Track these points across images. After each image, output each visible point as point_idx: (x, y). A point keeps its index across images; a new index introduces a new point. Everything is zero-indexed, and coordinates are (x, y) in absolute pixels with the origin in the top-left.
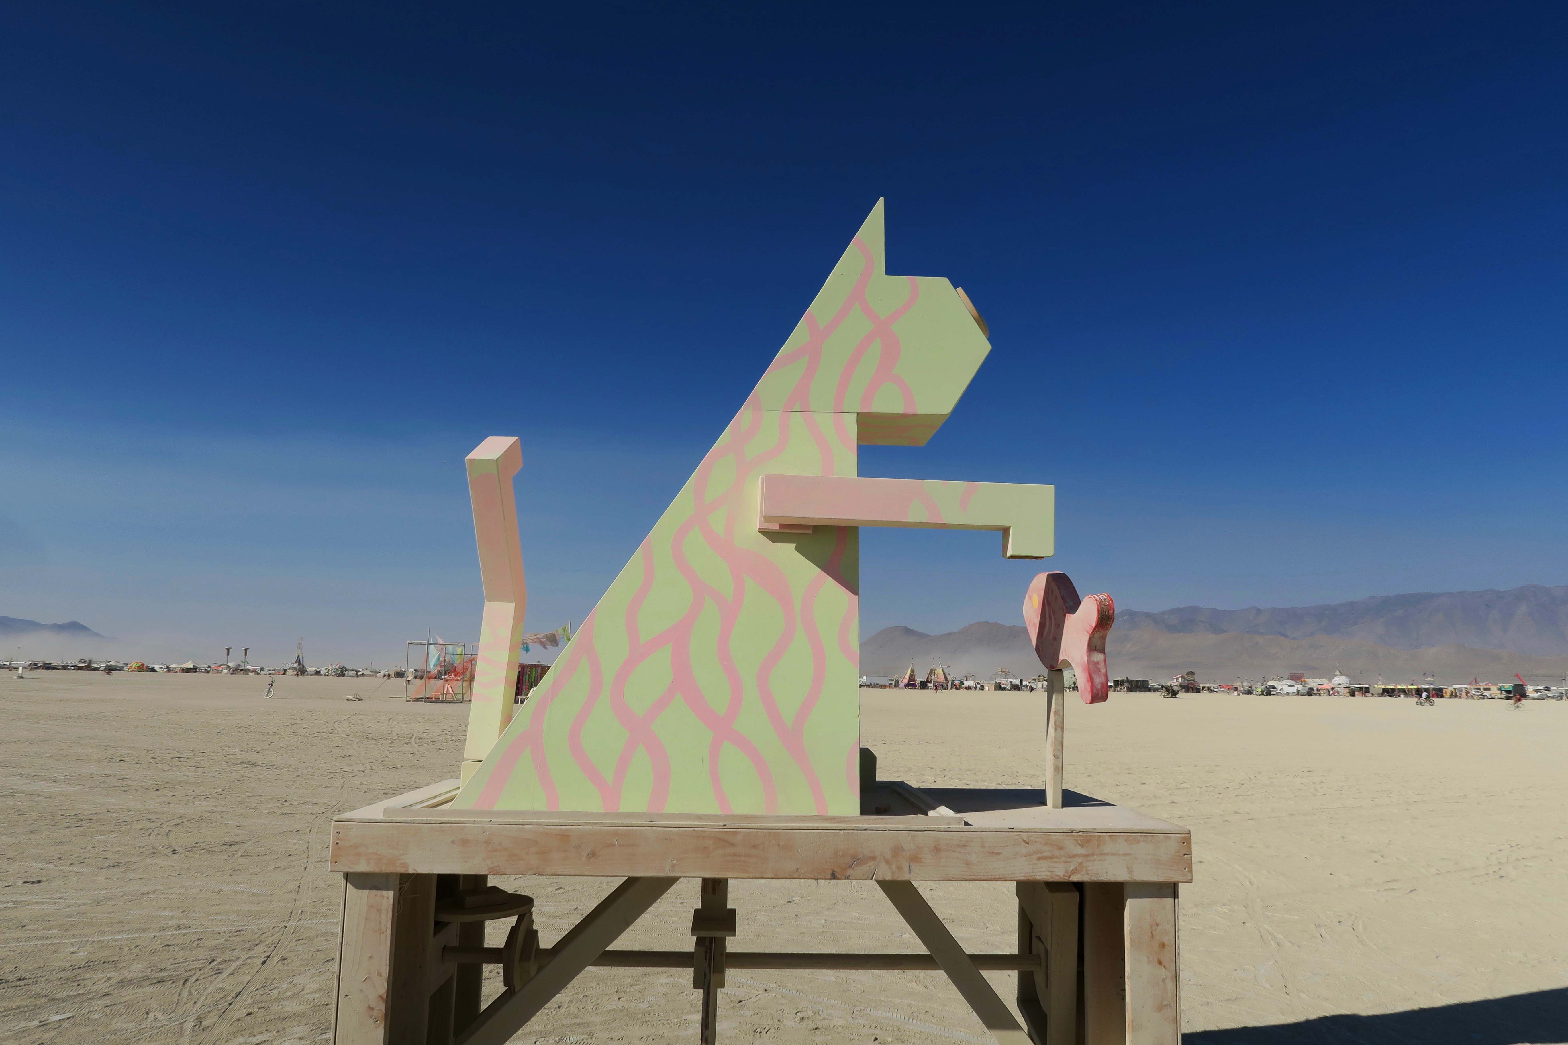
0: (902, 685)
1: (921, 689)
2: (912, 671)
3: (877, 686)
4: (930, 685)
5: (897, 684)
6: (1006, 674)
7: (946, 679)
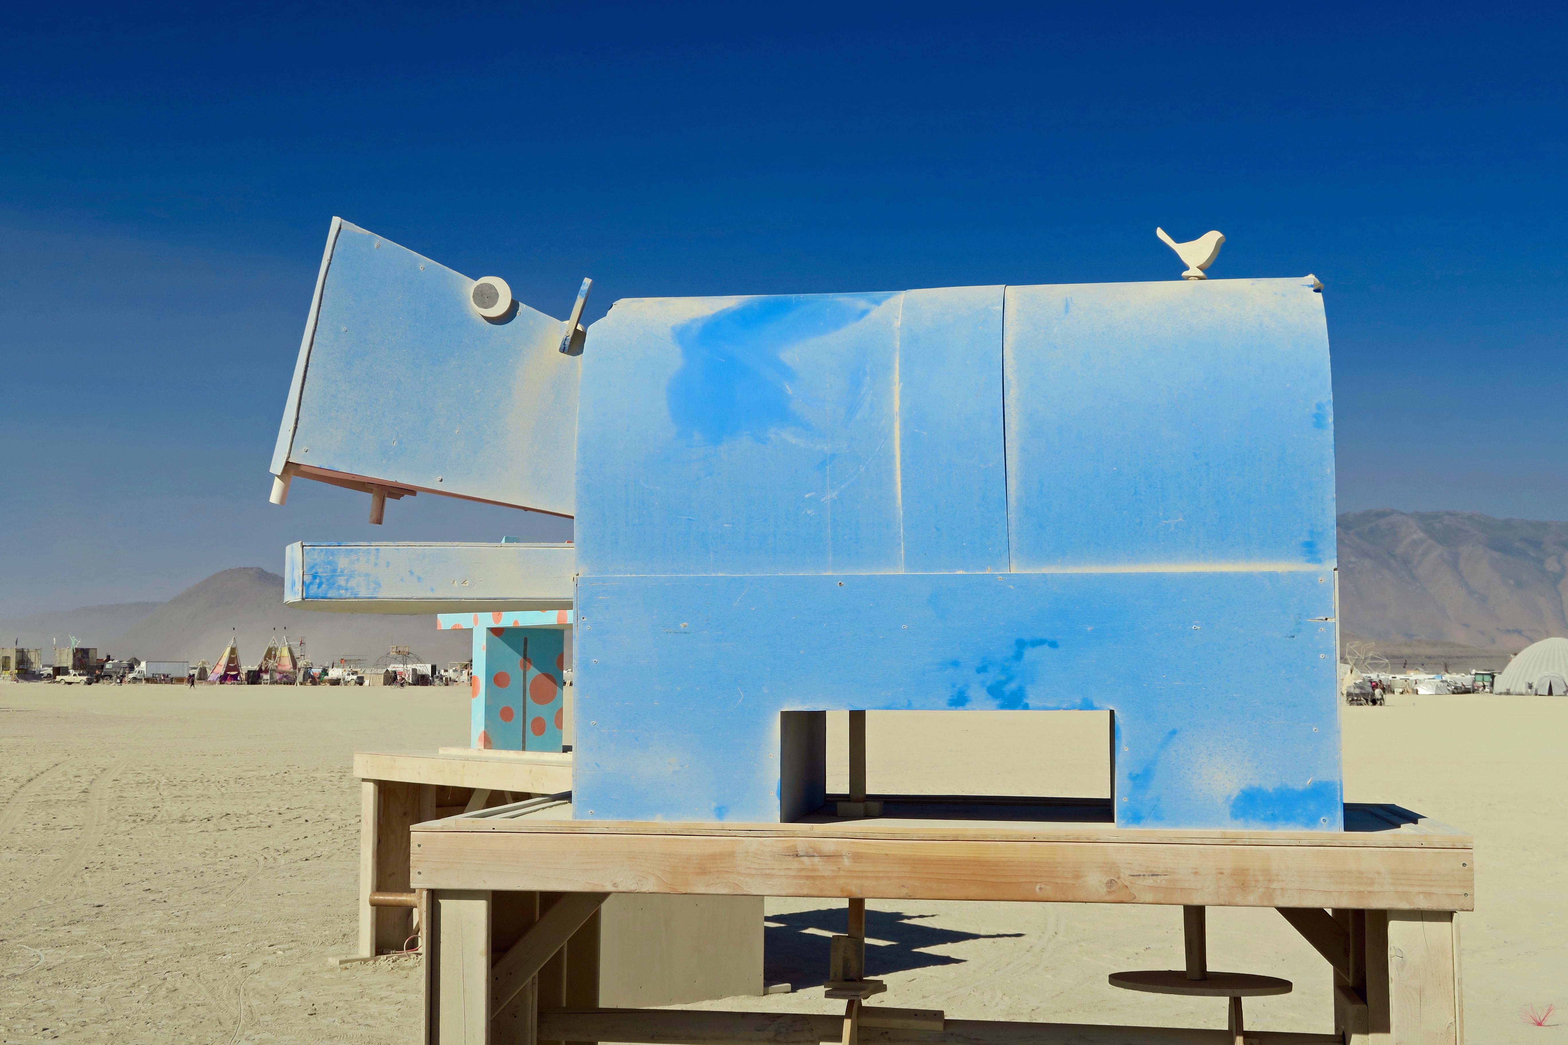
0: (212, 677)
1: (248, 684)
2: (233, 651)
3: (168, 679)
4: (266, 677)
5: (203, 675)
6: (405, 657)
7: (295, 665)
